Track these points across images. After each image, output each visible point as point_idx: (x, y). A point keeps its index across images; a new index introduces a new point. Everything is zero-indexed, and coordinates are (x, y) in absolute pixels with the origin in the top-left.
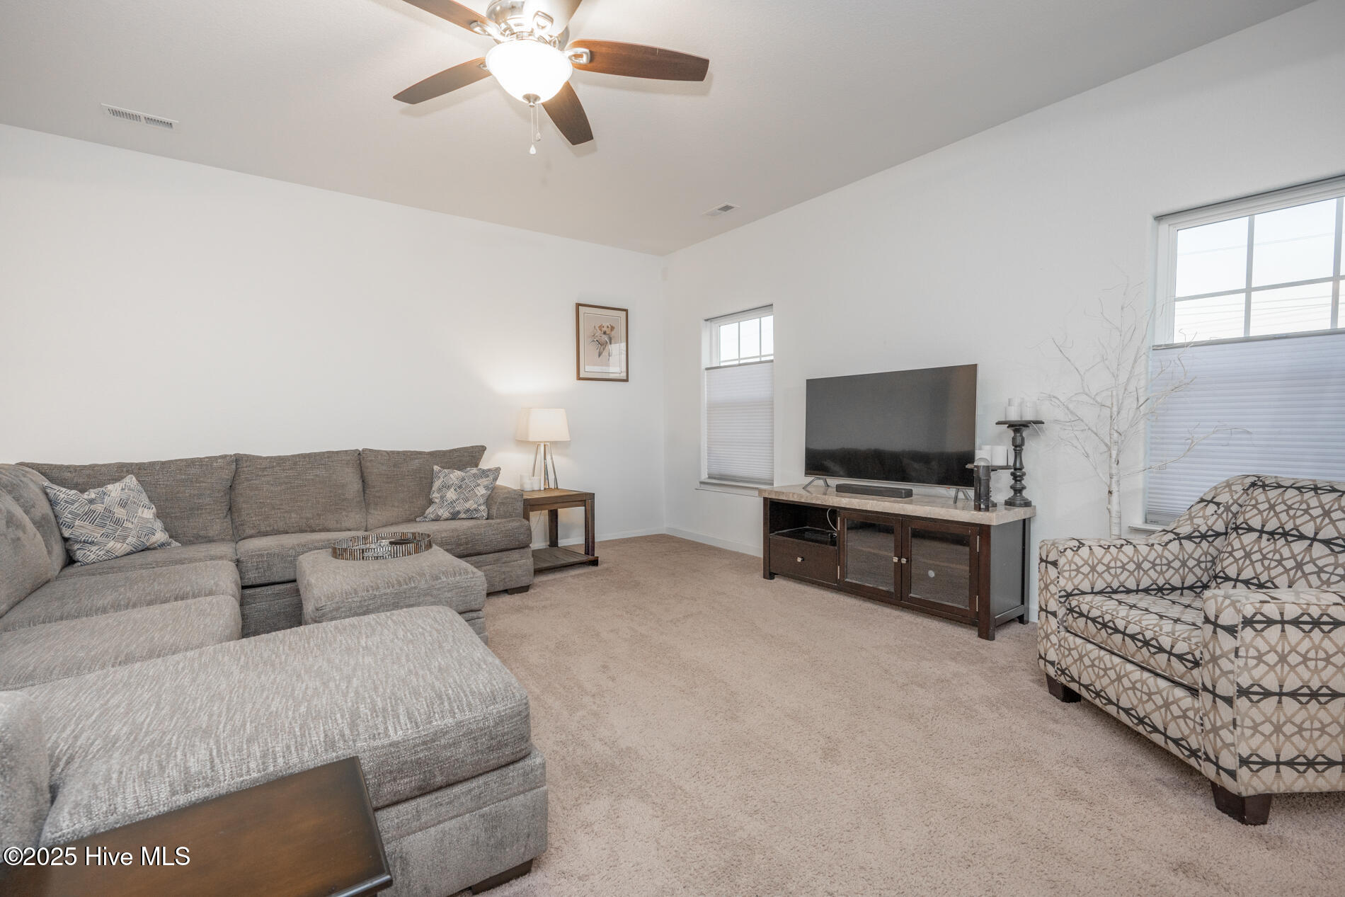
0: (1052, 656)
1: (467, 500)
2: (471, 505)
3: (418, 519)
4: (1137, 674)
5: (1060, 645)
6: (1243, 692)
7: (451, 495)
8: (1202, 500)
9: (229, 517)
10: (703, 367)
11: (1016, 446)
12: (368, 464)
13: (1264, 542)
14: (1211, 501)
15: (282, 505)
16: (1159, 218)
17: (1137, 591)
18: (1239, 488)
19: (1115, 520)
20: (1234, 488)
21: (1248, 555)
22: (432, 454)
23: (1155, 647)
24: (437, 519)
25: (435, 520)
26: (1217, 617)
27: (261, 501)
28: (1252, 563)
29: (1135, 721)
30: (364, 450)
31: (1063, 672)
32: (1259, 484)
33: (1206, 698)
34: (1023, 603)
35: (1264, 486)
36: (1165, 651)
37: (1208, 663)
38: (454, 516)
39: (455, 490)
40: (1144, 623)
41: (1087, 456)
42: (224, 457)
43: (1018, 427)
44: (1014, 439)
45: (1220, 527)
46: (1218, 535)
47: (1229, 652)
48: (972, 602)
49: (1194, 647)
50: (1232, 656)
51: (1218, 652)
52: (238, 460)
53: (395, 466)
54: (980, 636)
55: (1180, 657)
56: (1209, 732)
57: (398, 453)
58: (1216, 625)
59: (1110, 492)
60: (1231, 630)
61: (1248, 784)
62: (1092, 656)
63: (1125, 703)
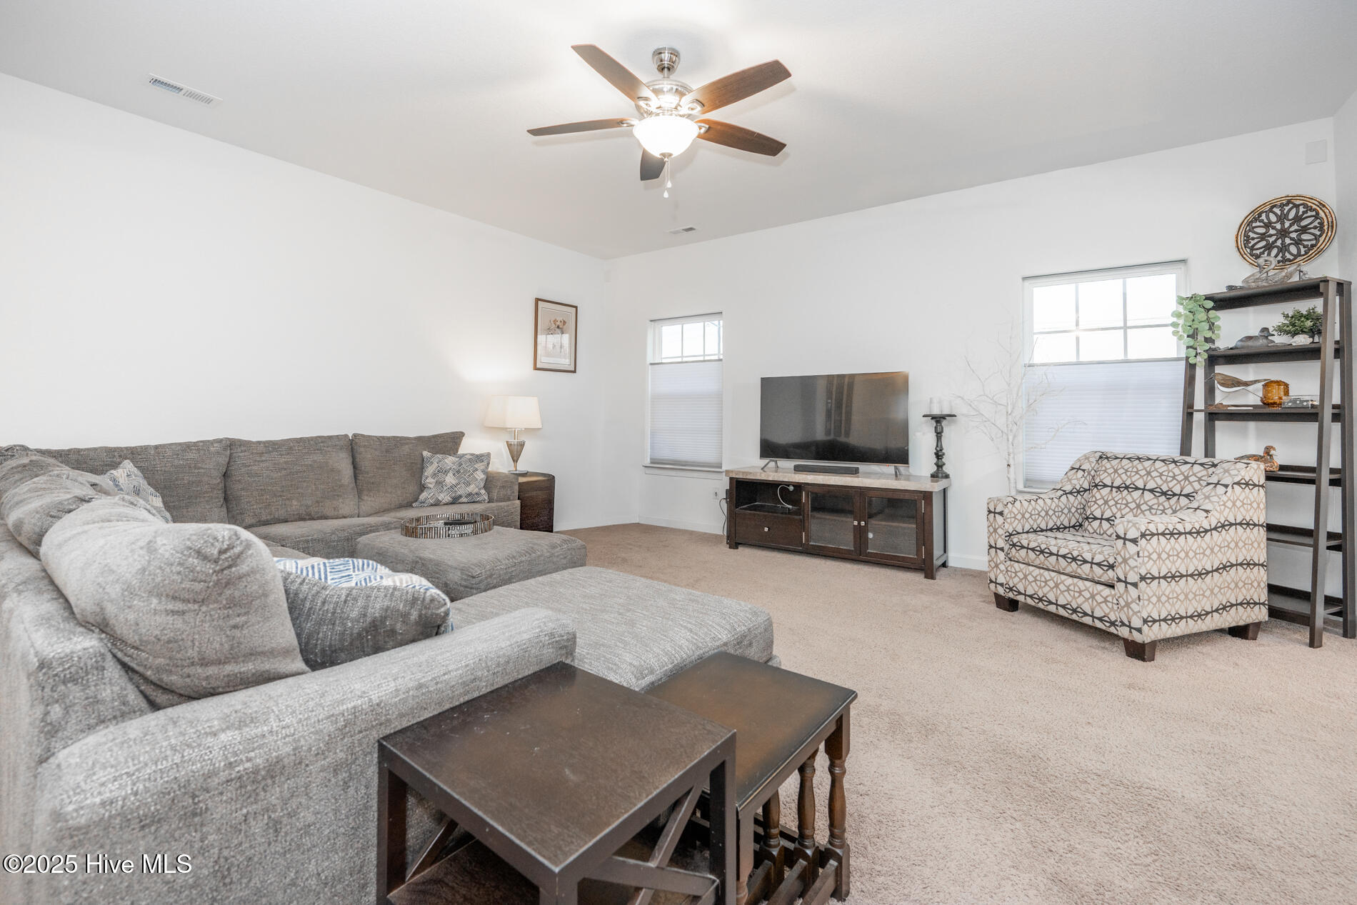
0: (1001, 579)
1: (468, 484)
2: (472, 488)
3: (414, 505)
4: (1069, 581)
5: (1007, 571)
6: (1143, 578)
7: (450, 479)
8: (1073, 469)
9: (224, 505)
10: (648, 363)
11: (938, 433)
12: (362, 449)
13: (1114, 494)
14: (1079, 469)
15: (283, 491)
16: (1025, 279)
17: (1046, 530)
18: (1093, 460)
19: (1012, 485)
20: (1090, 459)
21: (1106, 502)
22: (420, 439)
23: (1080, 561)
24: (437, 504)
25: (435, 505)
26: (1125, 534)
27: (262, 487)
28: (1110, 507)
29: (1070, 612)
30: (355, 435)
31: (1011, 589)
32: (1103, 457)
33: (1121, 586)
34: (945, 552)
35: (1107, 458)
36: (1088, 562)
37: (1120, 564)
38: (455, 501)
39: (454, 475)
40: (1070, 547)
41: (992, 440)
42: (220, 441)
43: (938, 419)
44: (936, 428)
45: (1086, 486)
46: (1085, 490)
47: (1134, 554)
48: (918, 551)
49: (1107, 556)
50: (1136, 557)
51: (1127, 556)
52: (232, 445)
53: (387, 451)
54: (926, 577)
55: (1099, 564)
56: (1123, 607)
57: (388, 438)
58: (1125, 539)
59: (1009, 465)
60: (1134, 541)
61: (1149, 634)
62: (1034, 574)
63: (1062, 601)
